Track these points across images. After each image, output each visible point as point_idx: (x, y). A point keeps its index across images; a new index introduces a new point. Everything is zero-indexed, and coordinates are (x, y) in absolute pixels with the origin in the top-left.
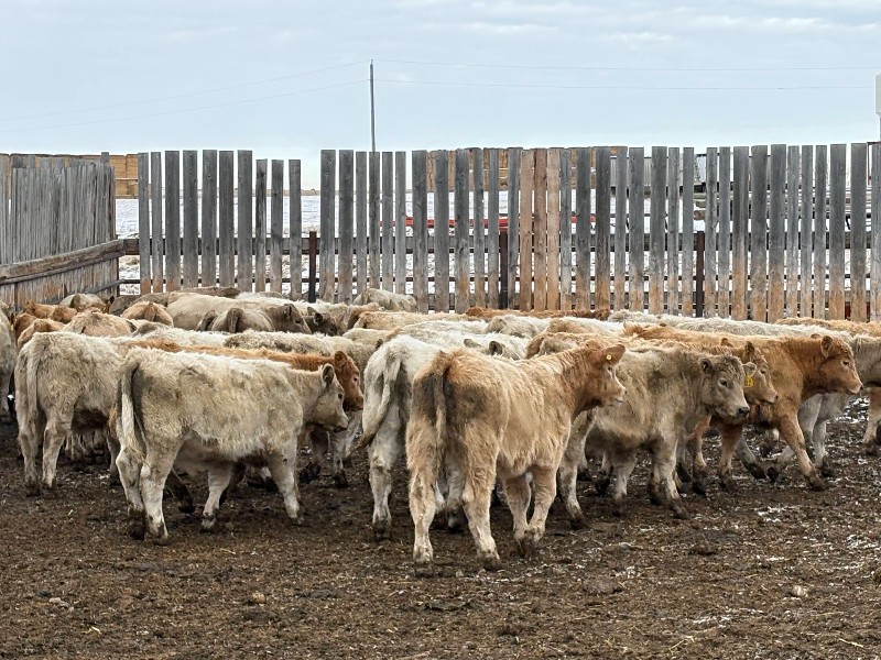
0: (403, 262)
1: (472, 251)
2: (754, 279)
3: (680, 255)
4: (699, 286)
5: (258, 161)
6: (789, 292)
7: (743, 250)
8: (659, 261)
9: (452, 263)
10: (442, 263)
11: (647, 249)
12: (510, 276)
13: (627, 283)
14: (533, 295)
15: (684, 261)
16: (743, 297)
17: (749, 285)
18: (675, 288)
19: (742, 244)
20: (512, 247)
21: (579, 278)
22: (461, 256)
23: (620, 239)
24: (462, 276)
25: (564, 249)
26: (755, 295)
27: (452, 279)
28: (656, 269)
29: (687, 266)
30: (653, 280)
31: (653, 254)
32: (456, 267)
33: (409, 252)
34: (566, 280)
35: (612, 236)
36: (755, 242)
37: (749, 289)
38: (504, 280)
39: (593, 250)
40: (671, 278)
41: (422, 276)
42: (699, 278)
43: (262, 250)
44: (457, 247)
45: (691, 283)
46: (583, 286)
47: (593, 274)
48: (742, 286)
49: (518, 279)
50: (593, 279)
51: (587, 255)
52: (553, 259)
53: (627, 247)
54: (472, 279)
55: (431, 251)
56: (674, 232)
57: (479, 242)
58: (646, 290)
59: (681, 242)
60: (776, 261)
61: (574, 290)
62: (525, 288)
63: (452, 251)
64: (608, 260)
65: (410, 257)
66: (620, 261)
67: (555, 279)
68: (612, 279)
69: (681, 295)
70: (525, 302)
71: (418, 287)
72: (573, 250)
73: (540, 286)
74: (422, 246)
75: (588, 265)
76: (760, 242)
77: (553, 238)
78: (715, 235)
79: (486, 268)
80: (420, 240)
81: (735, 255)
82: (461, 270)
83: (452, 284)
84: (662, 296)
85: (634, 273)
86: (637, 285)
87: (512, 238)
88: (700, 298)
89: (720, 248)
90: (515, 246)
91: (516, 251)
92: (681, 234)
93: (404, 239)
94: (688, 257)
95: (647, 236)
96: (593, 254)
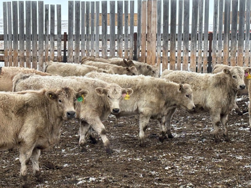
0: (98, 44)
1: (124, 40)
2: (231, 52)
3: (203, 42)
4: (210, 54)
5: (45, 5)
6: (245, 57)
7: (227, 40)
8: (194, 44)
9: (116, 45)
10: (113, 44)
11: (190, 39)
12: (138, 50)
13: (182, 53)
14: (146, 57)
15: (204, 44)
16: (227, 59)
17: (230, 54)
18: (200, 55)
19: (227, 38)
20: (139, 38)
21: (164, 51)
22: (119, 42)
23: (180, 36)
24: (120, 50)
25: (158, 39)
26: (232, 58)
27: (116, 51)
28: (193, 47)
29: (205, 47)
30: (192, 52)
31: (192, 42)
33: (100, 40)
34: (159, 51)
35: (177, 34)
37: (230, 56)
38: (135, 52)
39: (169, 40)
40: (199, 51)
41: (105, 49)
42: (210, 51)
43: (47, 39)
44: (118, 38)
45: (207, 54)
46: (165, 54)
47: (169, 49)
48: (227, 55)
49: (141, 51)
50: (169, 51)
51: (167, 42)
52: (154, 44)
53: (182, 39)
54: (124, 51)
55: (109, 40)
56: (200, 33)
57: (126, 36)
58: (189, 56)
59: (203, 37)
60: (241, 45)
61: (162, 56)
62: (143, 55)
63: (116, 40)
64: (175, 44)
65: (101, 42)
66: (180, 45)
67: (154, 51)
68: (176, 51)
69: (203, 58)
70: (143, 60)
71: (103, 53)
72: (162, 40)
73: (149, 54)
74: (105, 38)
75: (167, 46)
76: (234, 37)
77: (154, 35)
78: (217, 34)
79: (129, 46)
80: (104, 36)
81: (225, 42)
82: (119, 47)
83: (116, 53)
84: (195, 58)
85: (185, 49)
86: (186, 54)
87: (139, 35)
88: (210, 60)
89: (219, 39)
91: (140, 40)
92: (203, 34)
93: (98, 36)
94: (206, 43)
95: (190, 35)
96: (169, 42)
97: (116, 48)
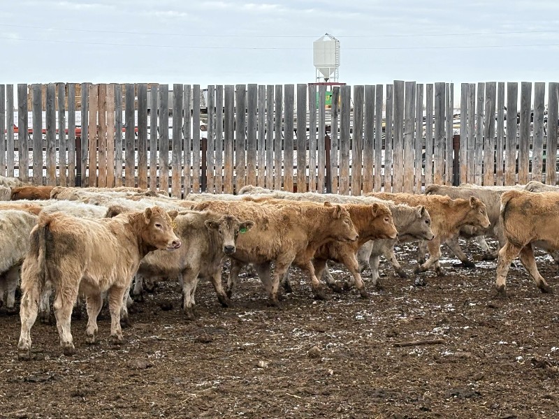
0: (12, 156)
1: (57, 149)
2: (237, 168)
3: (192, 153)
4: (204, 173)
6: (259, 177)
7: (230, 151)
8: (178, 157)
9: (45, 157)
10: (38, 157)
11: (170, 149)
12: (82, 165)
13: (158, 171)
14: (97, 178)
15: (194, 157)
16: (231, 180)
17: (234, 172)
18: (188, 174)
19: (230, 147)
20: (84, 147)
21: (127, 167)
22: (50, 152)
23: (154, 142)
24: (51, 166)
25: (117, 149)
26: (238, 179)
27: (45, 168)
28: (176, 162)
29: (196, 160)
30: (175, 169)
31: (175, 152)
32: (47, 160)
33: (16, 149)
34: (119, 169)
35: (148, 140)
36: (238, 145)
37: (235, 175)
38: (78, 168)
39: (136, 149)
40: (186, 168)
41: (25, 165)
42: (204, 168)
44: (48, 147)
45: (199, 171)
46: (130, 172)
47: (136, 165)
48: (230, 173)
49: (88, 168)
50: (136, 168)
51: (133, 153)
52: (110, 155)
53: (158, 148)
54: (58, 168)
55: (31, 149)
56: (187, 138)
57: (62, 143)
58: (171, 175)
59: (192, 145)
60: (251, 158)
61: (124, 175)
62: (92, 173)
63: (44, 150)
64: (146, 156)
65: (16, 153)
66: (153, 156)
67: (112, 168)
68: (149, 168)
69: (192, 179)
70: (93, 182)
71: (22, 172)
72: (124, 149)
73: (102, 172)
74: (25, 146)
75: (133, 159)
76: (241, 145)
77: (110, 141)
78: (213, 141)
79: (67, 161)
80: (23, 142)
81: (226, 153)
82: (51, 162)
83: (45, 171)
84: (180, 179)
85: (162, 165)
86: (164, 172)
87: (84, 142)
88: (204, 181)
89: (217, 149)
90: (86, 146)
91: (87, 150)
92: (192, 140)
93: (12, 142)
94: (196, 155)
95: (170, 141)
96: (136, 152)
97: (45, 164)
